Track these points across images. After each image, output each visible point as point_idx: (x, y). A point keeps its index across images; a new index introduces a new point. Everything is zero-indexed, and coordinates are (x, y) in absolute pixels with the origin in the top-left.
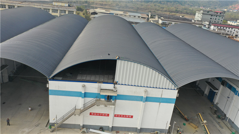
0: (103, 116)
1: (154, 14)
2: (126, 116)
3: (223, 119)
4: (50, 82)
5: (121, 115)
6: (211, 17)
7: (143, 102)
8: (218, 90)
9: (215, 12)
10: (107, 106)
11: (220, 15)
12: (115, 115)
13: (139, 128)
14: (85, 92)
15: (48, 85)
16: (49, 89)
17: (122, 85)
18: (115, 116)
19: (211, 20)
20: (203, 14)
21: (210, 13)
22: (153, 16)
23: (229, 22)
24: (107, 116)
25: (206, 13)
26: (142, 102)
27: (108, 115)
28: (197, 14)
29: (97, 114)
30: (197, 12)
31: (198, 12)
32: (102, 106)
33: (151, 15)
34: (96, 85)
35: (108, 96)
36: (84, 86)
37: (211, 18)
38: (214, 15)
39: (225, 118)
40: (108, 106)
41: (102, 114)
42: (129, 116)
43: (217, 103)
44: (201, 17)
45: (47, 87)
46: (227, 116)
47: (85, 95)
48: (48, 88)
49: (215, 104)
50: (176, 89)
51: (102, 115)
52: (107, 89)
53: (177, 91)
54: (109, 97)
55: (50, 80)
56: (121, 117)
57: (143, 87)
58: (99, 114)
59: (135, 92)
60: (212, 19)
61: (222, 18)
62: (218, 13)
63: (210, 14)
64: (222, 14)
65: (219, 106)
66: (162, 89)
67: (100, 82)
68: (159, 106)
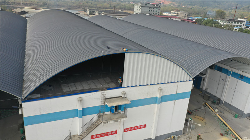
0: (110, 135)
1: (93, 10)
2: (138, 127)
3: (218, 104)
4: (24, 105)
5: (131, 128)
6: (150, 9)
7: (159, 104)
8: (204, 75)
9: (152, 5)
10: (117, 121)
11: (157, 7)
12: (124, 129)
13: (153, 137)
14: (83, 109)
15: (22, 110)
16: (24, 116)
17: (132, 88)
18: (124, 131)
19: (149, 12)
20: (142, 6)
21: (148, 5)
22: (92, 12)
23: (164, 14)
24: (115, 134)
25: (144, 5)
26: (156, 105)
27: (116, 132)
28: (136, 8)
29: (101, 135)
30: (135, 5)
31: (137, 5)
32: (112, 122)
33: (90, 12)
34: (98, 94)
35: (116, 106)
36: (81, 100)
37: (149, 11)
38: (152, 7)
39: (220, 103)
40: (119, 120)
41: (108, 133)
42: (141, 126)
43: (206, 89)
44: (140, 10)
45: (20, 113)
46: (222, 99)
47: (85, 112)
48: (22, 115)
49: (204, 90)
50: (191, 79)
51: (107, 135)
52: (113, 96)
53: (192, 82)
54: (117, 108)
55: (24, 101)
56: (132, 130)
57: (158, 85)
58: (104, 134)
59: (147, 94)
60: (151, 11)
61: (159, 10)
62: (154, 5)
63: (148, 7)
64: (158, 6)
65: (208, 91)
66: (178, 83)
67: (103, 89)
68: (174, 104)
